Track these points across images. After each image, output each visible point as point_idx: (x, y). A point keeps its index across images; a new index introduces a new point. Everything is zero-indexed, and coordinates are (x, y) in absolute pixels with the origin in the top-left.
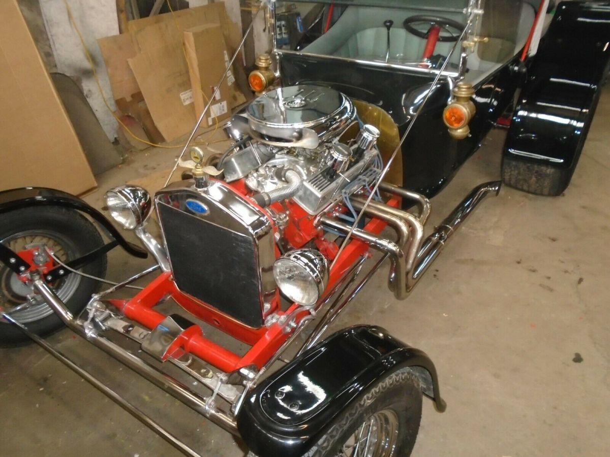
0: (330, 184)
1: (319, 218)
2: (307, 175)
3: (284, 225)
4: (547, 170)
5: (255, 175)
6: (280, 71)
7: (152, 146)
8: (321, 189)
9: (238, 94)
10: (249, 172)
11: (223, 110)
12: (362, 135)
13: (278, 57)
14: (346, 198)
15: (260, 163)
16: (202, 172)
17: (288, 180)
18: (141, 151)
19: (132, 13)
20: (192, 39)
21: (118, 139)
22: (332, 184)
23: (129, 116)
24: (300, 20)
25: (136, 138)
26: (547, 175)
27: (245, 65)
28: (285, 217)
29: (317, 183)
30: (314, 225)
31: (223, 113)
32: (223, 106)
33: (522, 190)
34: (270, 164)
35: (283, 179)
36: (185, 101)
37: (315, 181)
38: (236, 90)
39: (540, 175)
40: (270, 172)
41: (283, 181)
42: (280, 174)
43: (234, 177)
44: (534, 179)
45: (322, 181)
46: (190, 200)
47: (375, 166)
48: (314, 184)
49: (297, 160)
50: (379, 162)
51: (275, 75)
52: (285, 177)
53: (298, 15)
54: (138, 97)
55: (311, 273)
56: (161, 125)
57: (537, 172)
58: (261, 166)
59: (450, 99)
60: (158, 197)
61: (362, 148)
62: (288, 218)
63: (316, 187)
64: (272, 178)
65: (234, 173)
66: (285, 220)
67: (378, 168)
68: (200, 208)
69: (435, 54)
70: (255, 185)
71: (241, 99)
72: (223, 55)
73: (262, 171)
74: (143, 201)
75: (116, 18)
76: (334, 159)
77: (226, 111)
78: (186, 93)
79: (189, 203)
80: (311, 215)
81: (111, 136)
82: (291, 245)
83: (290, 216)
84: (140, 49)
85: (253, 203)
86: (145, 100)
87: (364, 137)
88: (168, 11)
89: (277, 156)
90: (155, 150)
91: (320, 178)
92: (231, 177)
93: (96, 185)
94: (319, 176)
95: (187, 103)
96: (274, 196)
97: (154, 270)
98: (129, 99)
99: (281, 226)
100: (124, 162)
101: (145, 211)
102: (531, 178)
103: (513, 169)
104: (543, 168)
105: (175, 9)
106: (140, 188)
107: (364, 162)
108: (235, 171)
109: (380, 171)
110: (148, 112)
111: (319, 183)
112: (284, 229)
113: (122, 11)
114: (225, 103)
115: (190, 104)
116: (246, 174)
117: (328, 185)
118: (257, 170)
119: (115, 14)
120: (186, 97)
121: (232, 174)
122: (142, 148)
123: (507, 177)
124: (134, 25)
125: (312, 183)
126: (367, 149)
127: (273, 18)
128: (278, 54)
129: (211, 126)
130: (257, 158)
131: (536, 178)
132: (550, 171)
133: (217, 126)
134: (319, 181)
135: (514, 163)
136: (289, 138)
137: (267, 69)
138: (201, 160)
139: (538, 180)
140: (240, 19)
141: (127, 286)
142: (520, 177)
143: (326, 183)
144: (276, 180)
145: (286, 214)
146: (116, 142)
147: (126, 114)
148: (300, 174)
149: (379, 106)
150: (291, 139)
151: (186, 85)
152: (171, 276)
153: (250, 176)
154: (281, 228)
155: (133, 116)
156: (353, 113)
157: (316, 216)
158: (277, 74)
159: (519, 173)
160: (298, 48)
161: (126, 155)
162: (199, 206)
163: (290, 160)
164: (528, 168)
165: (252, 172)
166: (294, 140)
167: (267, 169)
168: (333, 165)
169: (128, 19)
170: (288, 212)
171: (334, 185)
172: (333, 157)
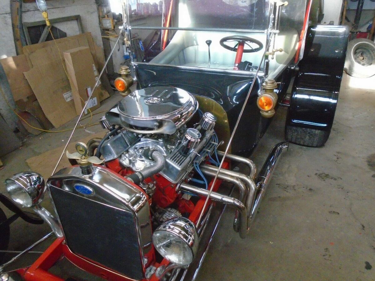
0: (186, 158)
1: (179, 185)
2: (166, 152)
3: (152, 192)
4: (315, 131)
5: (127, 155)
6: (136, 77)
7: (44, 131)
8: (180, 164)
9: (103, 92)
10: (122, 152)
11: (95, 103)
12: (204, 120)
13: (134, 67)
14: (197, 166)
15: (129, 145)
16: (87, 162)
17: (154, 159)
18: (37, 136)
19: (26, 41)
20: (70, 57)
21: (18, 128)
22: (187, 159)
23: (26, 112)
24: (141, 43)
25: (32, 127)
26: (315, 135)
27: (107, 73)
28: (153, 186)
29: (176, 159)
30: (176, 190)
31: (95, 105)
32: (94, 101)
33: (299, 144)
34: (137, 145)
35: (150, 158)
36: (67, 99)
37: (174, 158)
38: (102, 89)
39: (311, 135)
40: (139, 152)
41: (150, 159)
42: (147, 154)
43: (110, 158)
44: (307, 137)
45: (180, 157)
46: (78, 184)
47: (212, 140)
48: (174, 160)
49: (158, 141)
50: (215, 137)
51: (133, 80)
52: (151, 157)
53: (140, 40)
54: (33, 98)
55: (185, 240)
56: (50, 117)
57: (309, 133)
58: (131, 147)
59: (259, 91)
60: (50, 182)
61: (205, 129)
62: (155, 187)
63: (176, 162)
64: (141, 157)
65: (110, 155)
66: (153, 189)
67: (214, 142)
68: (87, 191)
69: (243, 60)
70: (127, 163)
71: (107, 95)
72: (92, 67)
73: (131, 151)
74: (38, 184)
75: (14, 45)
76: (188, 141)
77: (96, 104)
78: (68, 93)
79: (77, 187)
80: (174, 184)
81: (13, 127)
82: (158, 206)
83: (156, 185)
84: (33, 66)
85: (130, 182)
86: (38, 100)
87: (206, 121)
88: (52, 39)
89: (142, 139)
90: (47, 135)
91: (177, 155)
92: (108, 159)
93: (2, 164)
94: (177, 154)
95: (69, 100)
96: (145, 173)
97: (49, 236)
98: (25, 100)
99: (150, 193)
100: (23, 144)
101: (40, 191)
102: (305, 137)
103: (294, 132)
104: (313, 130)
105: (56, 38)
106: (35, 174)
107: (206, 139)
108: (111, 153)
109: (217, 144)
110: (40, 108)
111: (178, 159)
112: (152, 196)
113: (18, 40)
114: (95, 99)
115: (71, 101)
116: (119, 155)
117: (184, 160)
118: (127, 151)
119: (13, 42)
120: (67, 96)
121: (109, 155)
122: (37, 133)
123: (289, 137)
124: (27, 49)
125: (173, 160)
126: (208, 129)
127: (129, 41)
128: (135, 65)
129: (87, 114)
130: (127, 141)
131: (309, 137)
132: (317, 132)
133: (91, 114)
134: (178, 158)
135: (294, 128)
136: (152, 127)
137: (127, 76)
138: (86, 153)
139: (310, 138)
140: (102, 43)
141: (29, 252)
142: (299, 137)
143: (183, 159)
144: (144, 159)
145: (154, 184)
146: (17, 131)
147: (24, 111)
148: (161, 152)
149: (212, 99)
150: (153, 127)
151: (67, 87)
152: (64, 240)
153: (123, 156)
154: (151, 195)
155: (29, 112)
156: (196, 105)
157: (177, 184)
158: (135, 79)
159: (298, 134)
160: (145, 60)
161: (25, 140)
162: (86, 189)
163: (153, 142)
164: (303, 130)
165: (125, 153)
166: (155, 128)
167: (136, 150)
168: (188, 145)
169: (22, 45)
170: (155, 182)
171: (188, 159)
172: (187, 139)
